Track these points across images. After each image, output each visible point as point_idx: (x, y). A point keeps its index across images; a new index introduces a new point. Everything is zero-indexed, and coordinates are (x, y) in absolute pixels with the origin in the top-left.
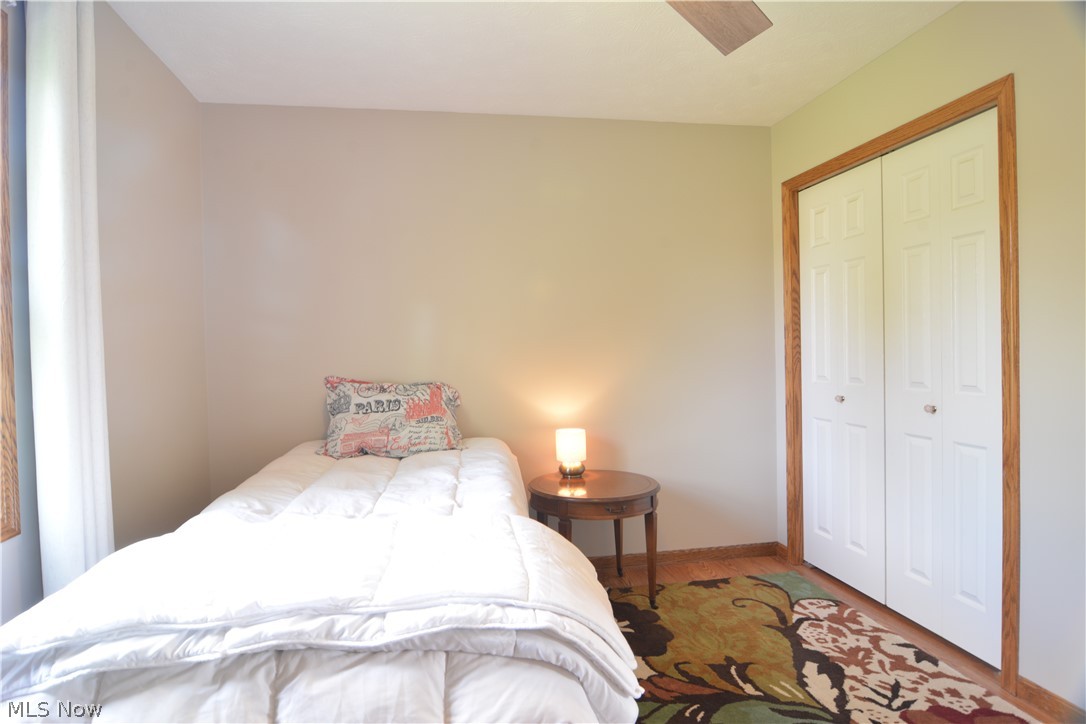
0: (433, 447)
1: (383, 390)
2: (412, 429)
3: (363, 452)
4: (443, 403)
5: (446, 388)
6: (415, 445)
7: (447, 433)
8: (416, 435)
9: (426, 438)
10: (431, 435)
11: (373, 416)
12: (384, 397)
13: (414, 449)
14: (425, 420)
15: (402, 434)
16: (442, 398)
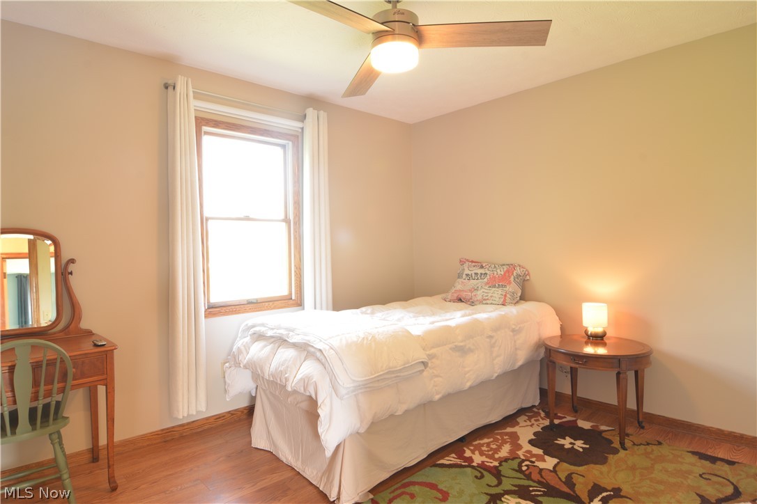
0: (494, 302)
1: (482, 267)
2: (485, 290)
3: (460, 300)
4: (512, 277)
5: (518, 268)
6: (485, 300)
7: (505, 296)
8: (486, 294)
9: (491, 296)
10: (494, 295)
11: (472, 281)
12: (480, 271)
13: (484, 302)
14: (494, 287)
15: (479, 293)
16: (513, 274)
